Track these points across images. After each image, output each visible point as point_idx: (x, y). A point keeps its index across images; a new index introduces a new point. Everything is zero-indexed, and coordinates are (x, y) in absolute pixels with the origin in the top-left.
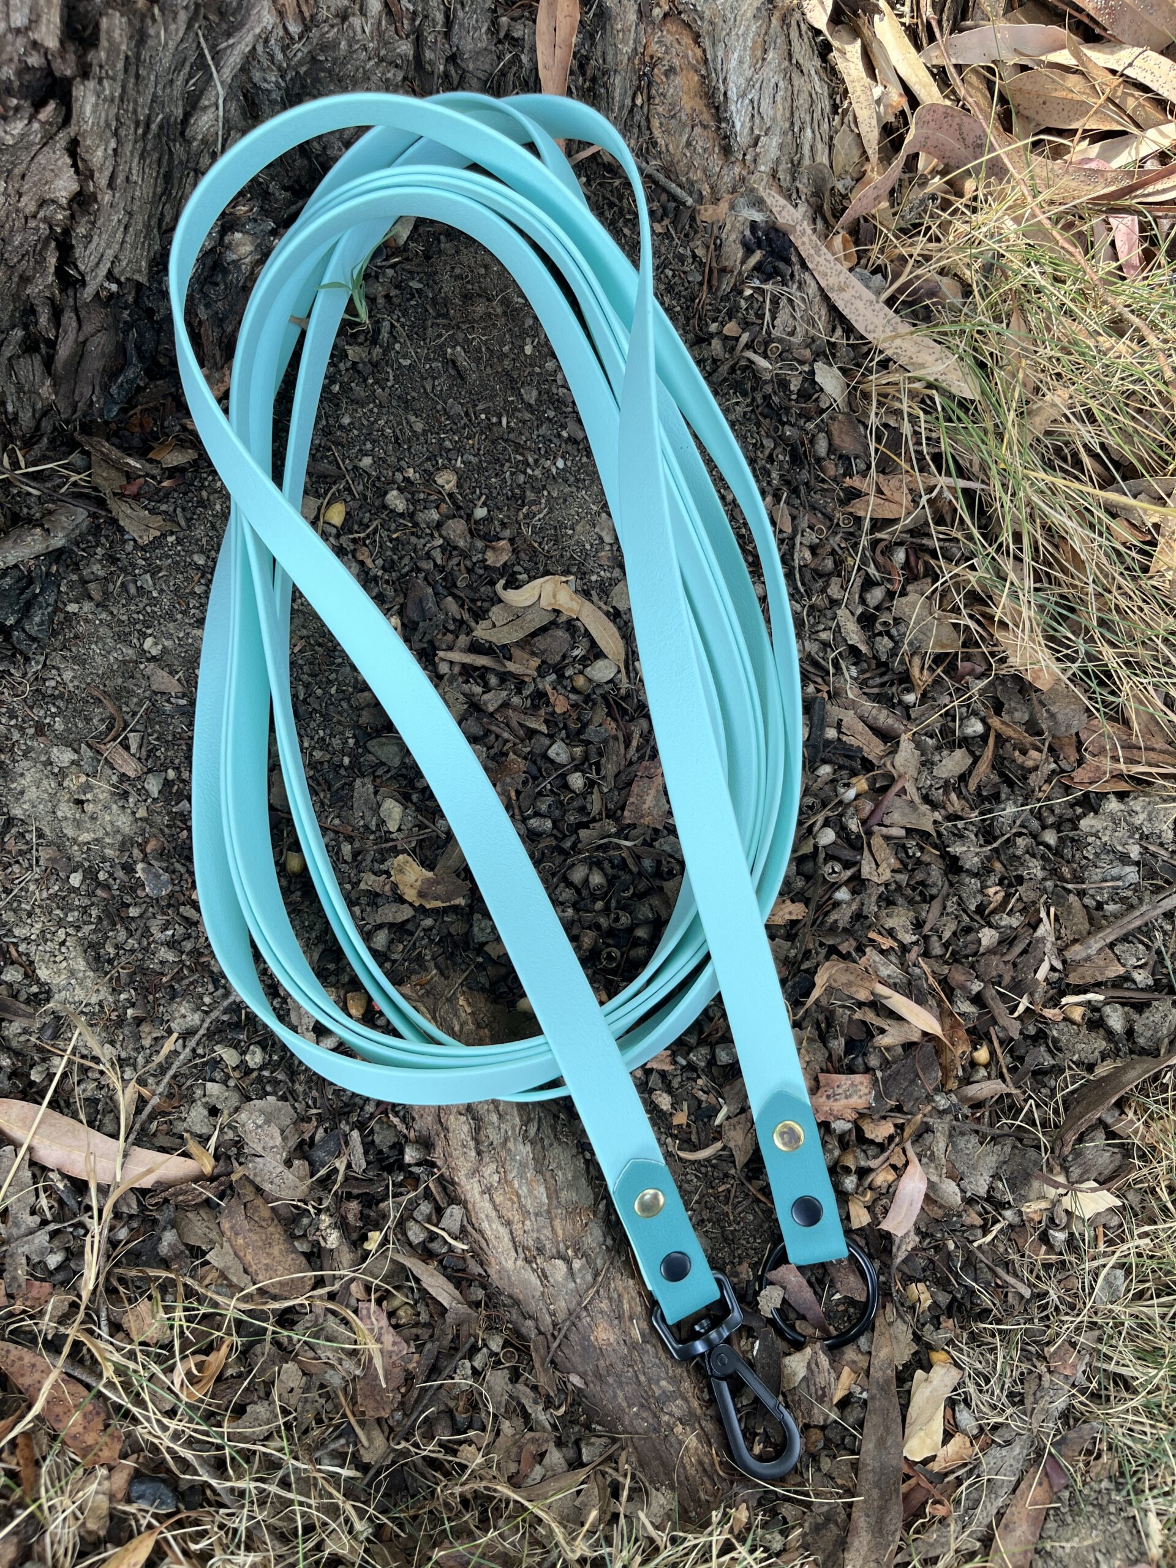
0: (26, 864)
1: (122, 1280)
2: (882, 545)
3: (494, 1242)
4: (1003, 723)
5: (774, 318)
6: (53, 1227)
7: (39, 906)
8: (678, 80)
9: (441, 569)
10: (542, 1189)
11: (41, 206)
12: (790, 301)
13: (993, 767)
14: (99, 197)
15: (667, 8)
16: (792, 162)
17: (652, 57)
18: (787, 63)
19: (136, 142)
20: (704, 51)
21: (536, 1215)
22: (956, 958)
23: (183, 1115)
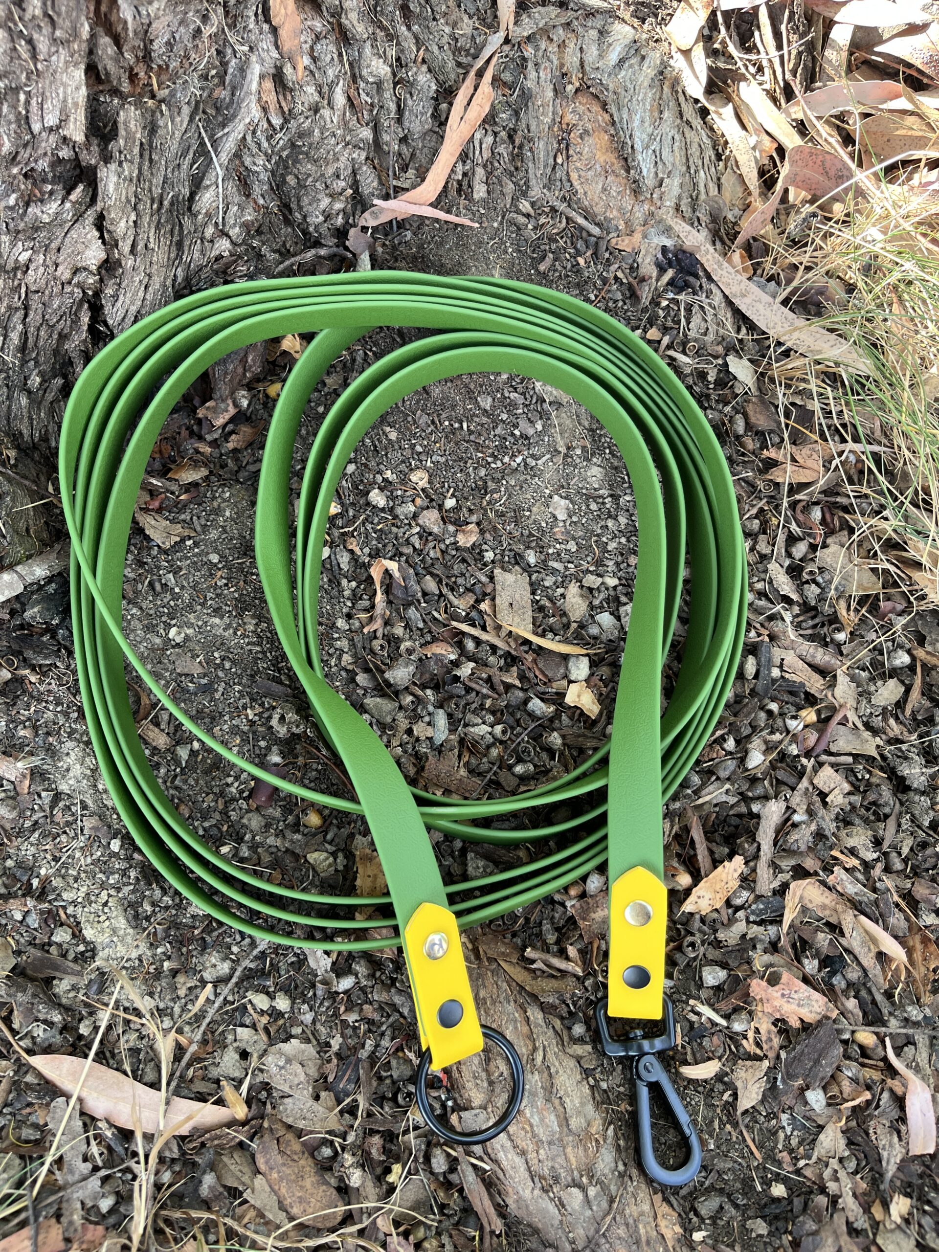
0: (72, 834)
1: (168, 1222)
2: (799, 507)
3: (510, 1172)
4: (928, 653)
5: (688, 323)
6: (103, 1173)
7: (85, 872)
8: (589, 140)
9: (419, 552)
10: (553, 1117)
11: (75, 273)
12: (702, 308)
13: (923, 694)
14: (123, 263)
15: (578, 84)
16: (691, 197)
17: (568, 125)
18: (679, 121)
19: (152, 215)
20: (611, 116)
21: (550, 1143)
22: (916, 873)
23: (217, 1060)
